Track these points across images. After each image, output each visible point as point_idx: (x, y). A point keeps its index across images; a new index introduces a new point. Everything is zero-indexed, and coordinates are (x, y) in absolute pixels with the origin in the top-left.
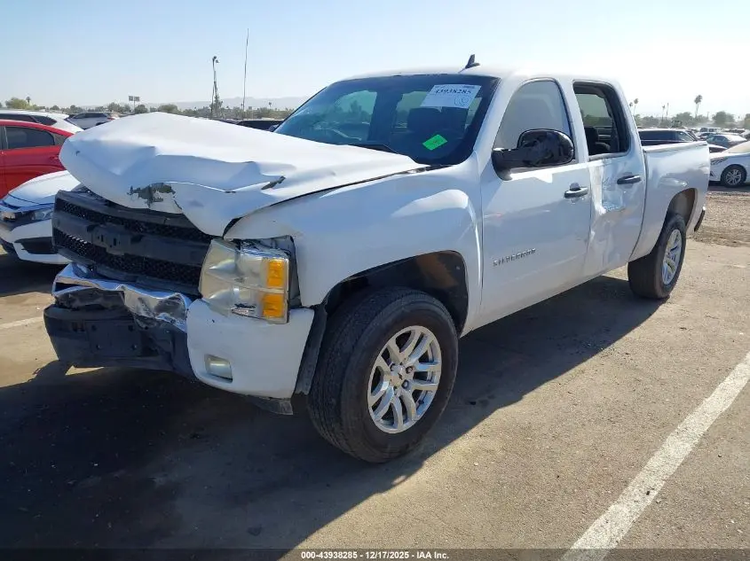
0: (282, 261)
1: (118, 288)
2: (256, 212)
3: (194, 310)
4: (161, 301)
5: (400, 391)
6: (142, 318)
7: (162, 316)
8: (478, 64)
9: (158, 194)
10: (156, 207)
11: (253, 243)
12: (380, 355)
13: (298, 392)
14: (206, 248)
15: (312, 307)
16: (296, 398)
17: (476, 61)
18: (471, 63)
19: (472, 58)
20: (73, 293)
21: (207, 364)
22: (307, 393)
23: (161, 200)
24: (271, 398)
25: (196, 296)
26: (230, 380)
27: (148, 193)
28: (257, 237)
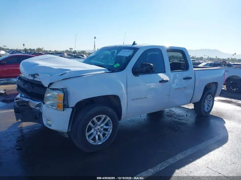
0: (62, 94)
1: (27, 100)
2: (58, 81)
3: (44, 107)
4: (37, 104)
5: (99, 133)
6: (33, 109)
7: (38, 108)
8: (136, 44)
9: (36, 76)
10: (36, 79)
11: (56, 89)
12: (90, 122)
13: (68, 131)
14: (46, 90)
15: (72, 108)
16: (68, 133)
17: (136, 43)
18: (134, 44)
19: (134, 42)
20: (19, 101)
21: (47, 122)
22: (70, 131)
23: (37, 78)
24: (62, 132)
25: (44, 103)
26: (51, 126)
27: (33, 76)
28: (57, 88)
